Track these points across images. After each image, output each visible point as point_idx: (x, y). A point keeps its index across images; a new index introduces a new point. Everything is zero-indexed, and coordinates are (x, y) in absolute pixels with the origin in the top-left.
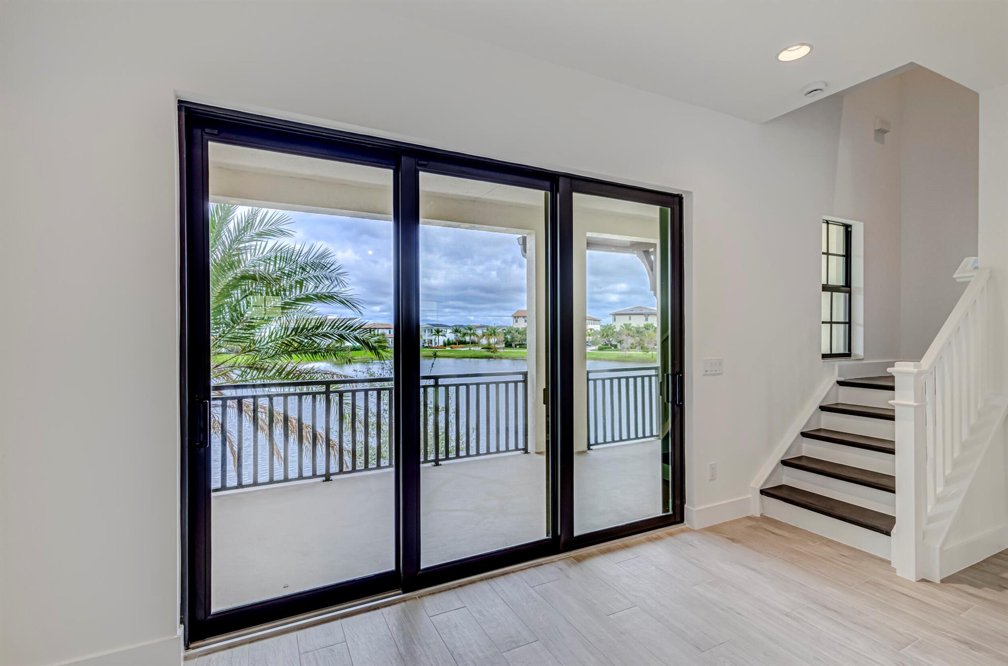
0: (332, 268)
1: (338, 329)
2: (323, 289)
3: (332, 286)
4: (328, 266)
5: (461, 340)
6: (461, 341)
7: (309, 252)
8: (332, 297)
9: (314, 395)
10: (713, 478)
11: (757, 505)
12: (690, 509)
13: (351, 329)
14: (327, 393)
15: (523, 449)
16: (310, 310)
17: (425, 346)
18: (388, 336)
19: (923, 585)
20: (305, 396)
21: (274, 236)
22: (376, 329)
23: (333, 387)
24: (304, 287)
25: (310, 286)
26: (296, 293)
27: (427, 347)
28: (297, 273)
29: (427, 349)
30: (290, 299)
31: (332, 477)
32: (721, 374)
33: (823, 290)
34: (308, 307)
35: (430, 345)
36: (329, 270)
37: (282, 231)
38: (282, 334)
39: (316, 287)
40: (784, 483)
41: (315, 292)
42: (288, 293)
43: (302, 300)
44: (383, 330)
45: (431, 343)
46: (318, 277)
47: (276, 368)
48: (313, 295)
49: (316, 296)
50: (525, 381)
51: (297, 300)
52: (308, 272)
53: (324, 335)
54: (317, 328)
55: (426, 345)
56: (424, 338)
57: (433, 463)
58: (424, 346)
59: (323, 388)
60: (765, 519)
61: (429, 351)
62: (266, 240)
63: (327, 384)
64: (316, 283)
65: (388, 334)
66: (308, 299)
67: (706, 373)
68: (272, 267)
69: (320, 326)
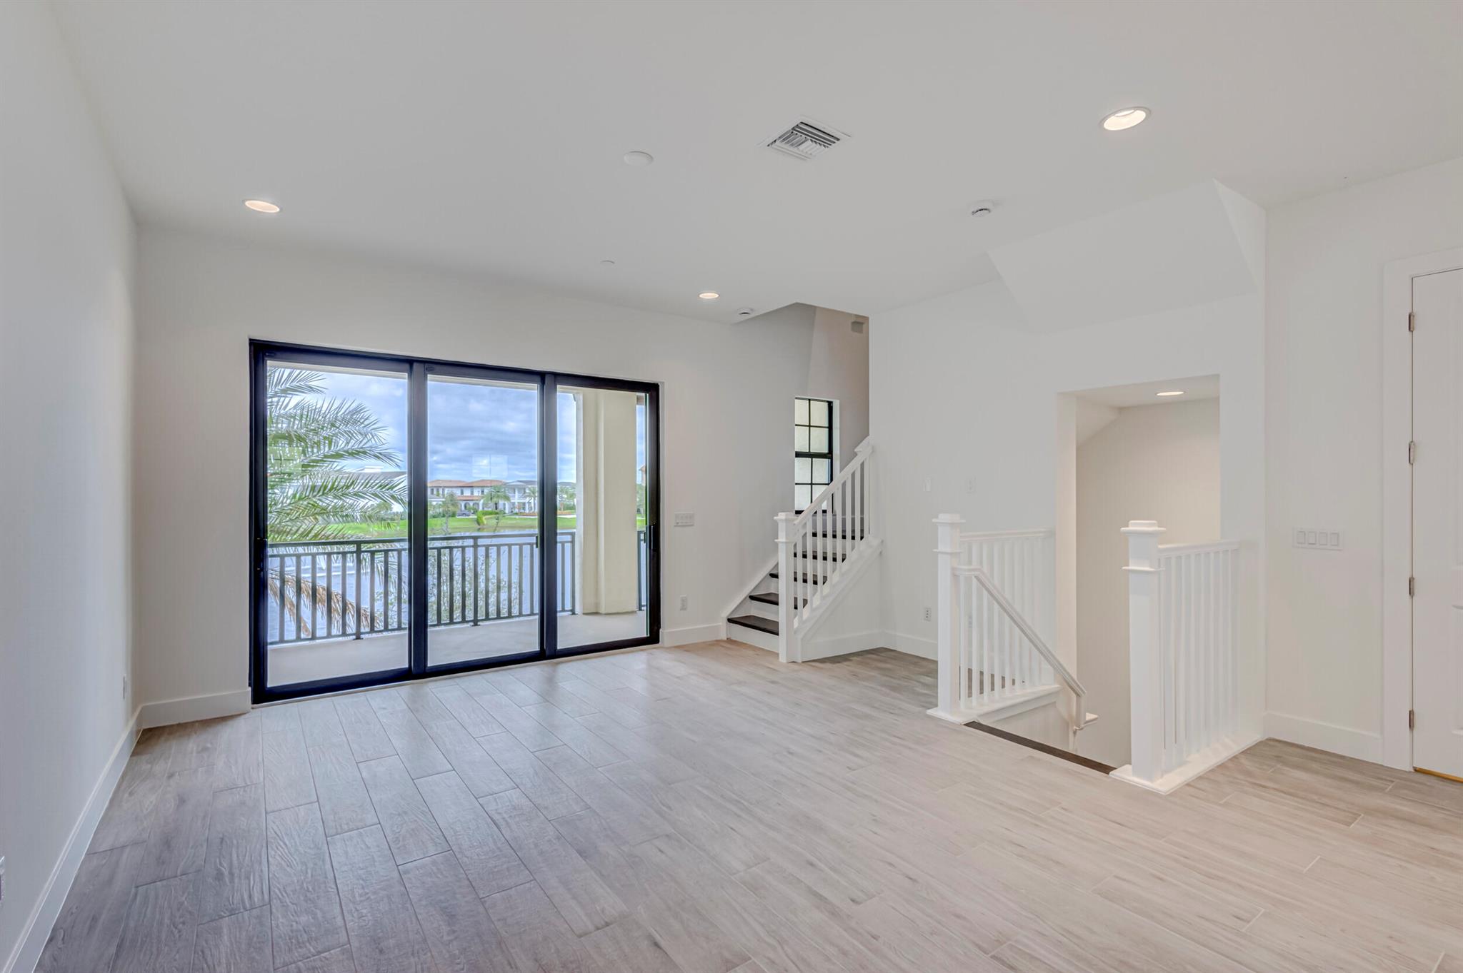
0: (366, 423)
1: (372, 488)
2: (353, 445)
3: (365, 441)
4: (361, 421)
5: (568, 503)
6: (568, 505)
7: (340, 408)
8: (365, 453)
9: (344, 554)
10: (684, 608)
11: (724, 631)
12: (664, 632)
13: (387, 487)
14: (359, 552)
15: (571, 611)
16: (338, 468)
17: (514, 512)
18: (459, 498)
19: (793, 666)
20: (335, 556)
21: (303, 392)
22: (441, 487)
23: (364, 547)
24: (333, 444)
25: (341, 443)
26: (324, 449)
27: (516, 514)
28: (325, 429)
29: (517, 517)
30: (317, 456)
31: (362, 636)
32: (692, 525)
33: (796, 456)
34: (336, 464)
35: (522, 511)
36: (363, 425)
37: (311, 388)
38: (307, 494)
39: (348, 443)
40: (752, 614)
41: (346, 449)
42: (315, 450)
43: (332, 456)
44: (450, 489)
45: (524, 508)
46: (350, 432)
47: (300, 532)
48: (345, 451)
49: (347, 452)
50: (573, 542)
51: (326, 456)
52: (338, 428)
53: (355, 495)
54: (348, 487)
55: (517, 510)
56: (512, 501)
57: (472, 624)
58: (512, 512)
59: (353, 548)
60: (729, 641)
61: (519, 519)
62: (290, 396)
63: (358, 543)
64: (347, 439)
65: (460, 494)
66: (338, 456)
67: (677, 525)
68: (297, 422)
69: (351, 485)
